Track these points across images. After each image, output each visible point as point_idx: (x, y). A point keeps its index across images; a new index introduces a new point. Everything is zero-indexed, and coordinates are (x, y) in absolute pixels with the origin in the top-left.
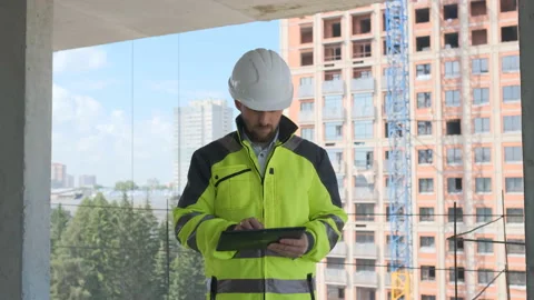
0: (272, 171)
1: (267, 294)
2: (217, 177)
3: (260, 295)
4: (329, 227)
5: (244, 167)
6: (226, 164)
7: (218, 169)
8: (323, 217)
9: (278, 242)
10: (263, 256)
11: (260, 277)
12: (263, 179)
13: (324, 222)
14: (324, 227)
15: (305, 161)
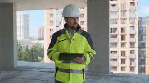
0: (73, 40)
1: (70, 73)
2: (58, 41)
3: (68, 73)
4: (90, 55)
5: (66, 38)
6: (61, 37)
7: (59, 38)
8: (89, 53)
9: (76, 58)
10: (70, 63)
11: (68, 69)
12: (70, 42)
13: (89, 54)
14: (89, 55)
15: (83, 37)
